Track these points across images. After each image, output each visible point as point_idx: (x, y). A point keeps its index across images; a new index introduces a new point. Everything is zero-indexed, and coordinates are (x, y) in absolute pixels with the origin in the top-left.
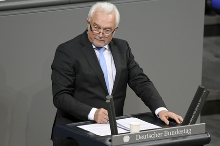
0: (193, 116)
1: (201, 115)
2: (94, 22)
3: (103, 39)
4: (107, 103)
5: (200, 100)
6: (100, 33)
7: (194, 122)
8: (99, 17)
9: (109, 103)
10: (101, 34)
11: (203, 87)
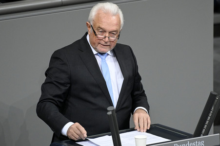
0: (206, 126)
1: (214, 125)
2: (98, 25)
3: (108, 44)
4: (108, 115)
5: (213, 108)
6: (105, 37)
7: (207, 133)
8: (104, 20)
9: (110, 115)
10: (107, 38)
11: (216, 94)
